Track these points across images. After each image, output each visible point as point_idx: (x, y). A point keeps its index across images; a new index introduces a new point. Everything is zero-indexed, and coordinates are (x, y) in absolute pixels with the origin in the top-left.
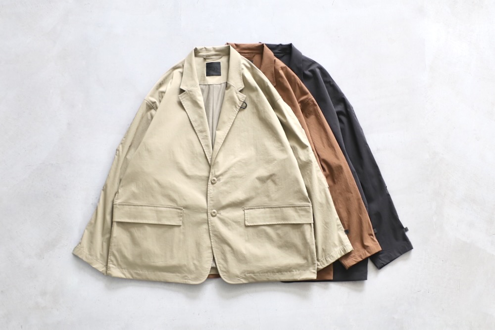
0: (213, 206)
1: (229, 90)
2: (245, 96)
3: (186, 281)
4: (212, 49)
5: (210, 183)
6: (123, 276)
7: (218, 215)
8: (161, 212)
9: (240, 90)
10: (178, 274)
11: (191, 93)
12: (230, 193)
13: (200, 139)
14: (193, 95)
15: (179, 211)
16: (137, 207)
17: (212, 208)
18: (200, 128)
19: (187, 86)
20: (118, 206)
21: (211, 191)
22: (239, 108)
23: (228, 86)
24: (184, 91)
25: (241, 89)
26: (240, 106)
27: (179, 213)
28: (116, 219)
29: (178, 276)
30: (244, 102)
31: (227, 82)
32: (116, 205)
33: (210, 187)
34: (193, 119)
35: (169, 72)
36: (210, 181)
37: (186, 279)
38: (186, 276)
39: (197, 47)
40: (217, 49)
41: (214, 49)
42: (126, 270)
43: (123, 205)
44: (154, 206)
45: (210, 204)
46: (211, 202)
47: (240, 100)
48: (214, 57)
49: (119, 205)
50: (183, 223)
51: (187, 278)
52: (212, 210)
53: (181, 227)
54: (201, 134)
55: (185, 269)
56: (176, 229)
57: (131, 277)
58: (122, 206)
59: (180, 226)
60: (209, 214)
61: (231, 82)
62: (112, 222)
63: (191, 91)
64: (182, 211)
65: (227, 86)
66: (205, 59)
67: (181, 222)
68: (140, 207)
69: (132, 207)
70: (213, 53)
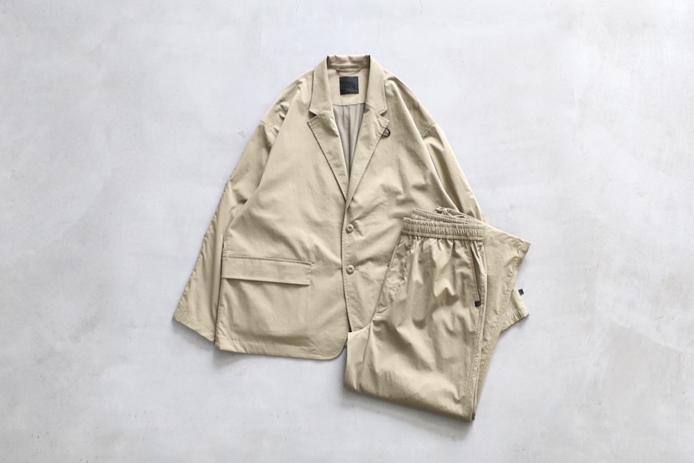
0: (349, 260)
1: (368, 113)
2: (388, 121)
3: (315, 356)
4: (348, 59)
5: (344, 232)
6: (233, 349)
7: (355, 271)
8: (284, 267)
9: (381, 113)
10: (304, 347)
11: (323, 117)
12: (371, 243)
13: (336, 176)
14: (326, 119)
15: (307, 266)
16: (254, 260)
17: (348, 263)
18: (336, 161)
19: (318, 108)
20: (228, 259)
21: (347, 242)
22: (380, 136)
23: (366, 107)
24: (315, 115)
25: (383, 112)
26: (382, 133)
27: (306, 269)
28: (226, 275)
29: (305, 350)
30: (387, 128)
31: (365, 103)
32: (226, 257)
33: (345, 236)
34: (327, 151)
35: (292, 86)
36: (344, 229)
37: (314, 354)
38: (315, 350)
39: (329, 56)
40: (354, 60)
41: (350, 58)
42: (238, 342)
43: (235, 257)
44: (276, 260)
45: (346, 257)
46: (348, 256)
47: (381, 126)
48: (350, 70)
49: (230, 257)
50: (311, 282)
51: (314, 352)
52: (348, 265)
53: (309, 287)
54: (336, 169)
55: (314, 340)
56: (302, 290)
57: (243, 351)
58: (234, 259)
59: (307, 286)
60: (344, 270)
61: (371, 103)
62: (221, 279)
63: (323, 115)
64: (310, 267)
65: (364, 108)
66: (338, 72)
67: (309, 281)
68: (258, 261)
69: (247, 260)
70: (349, 64)
